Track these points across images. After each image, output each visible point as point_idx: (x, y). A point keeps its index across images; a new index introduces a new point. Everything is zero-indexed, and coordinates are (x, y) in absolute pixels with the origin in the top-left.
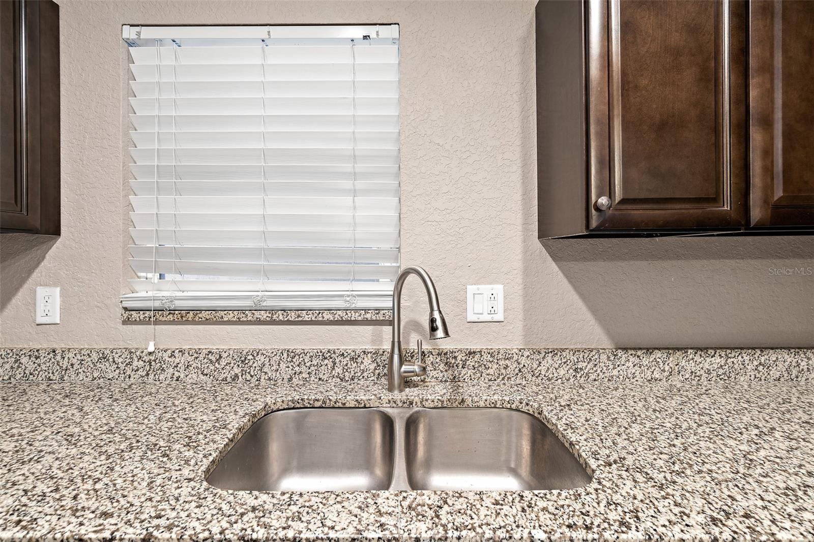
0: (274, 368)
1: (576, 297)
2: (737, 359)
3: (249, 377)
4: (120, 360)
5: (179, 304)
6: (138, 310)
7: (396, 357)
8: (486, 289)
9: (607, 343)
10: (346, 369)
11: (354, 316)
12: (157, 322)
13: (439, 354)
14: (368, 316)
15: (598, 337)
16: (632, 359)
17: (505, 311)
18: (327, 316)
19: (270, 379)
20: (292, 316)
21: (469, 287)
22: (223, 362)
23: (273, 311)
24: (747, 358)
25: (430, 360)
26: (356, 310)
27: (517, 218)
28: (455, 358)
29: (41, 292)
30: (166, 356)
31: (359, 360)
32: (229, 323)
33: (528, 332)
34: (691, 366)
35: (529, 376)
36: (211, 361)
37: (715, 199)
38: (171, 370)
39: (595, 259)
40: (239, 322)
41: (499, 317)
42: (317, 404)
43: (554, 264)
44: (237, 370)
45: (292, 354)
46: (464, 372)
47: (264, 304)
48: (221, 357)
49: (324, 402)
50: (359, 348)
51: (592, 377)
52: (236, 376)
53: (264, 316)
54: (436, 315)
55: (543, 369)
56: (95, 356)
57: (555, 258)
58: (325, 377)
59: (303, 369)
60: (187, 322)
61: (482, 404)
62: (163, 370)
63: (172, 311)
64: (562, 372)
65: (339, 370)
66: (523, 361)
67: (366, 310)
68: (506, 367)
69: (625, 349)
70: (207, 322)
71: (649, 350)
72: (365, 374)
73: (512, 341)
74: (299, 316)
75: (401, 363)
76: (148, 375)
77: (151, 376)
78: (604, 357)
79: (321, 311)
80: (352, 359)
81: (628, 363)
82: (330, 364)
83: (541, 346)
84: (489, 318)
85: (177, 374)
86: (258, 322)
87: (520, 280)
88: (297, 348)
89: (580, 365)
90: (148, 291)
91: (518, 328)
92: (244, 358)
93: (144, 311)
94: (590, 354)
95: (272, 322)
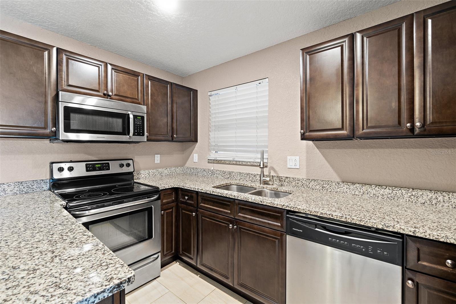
0: (236, 176)
1: (326, 162)
2: (398, 192)
4: (207, 171)
5: (218, 159)
6: (210, 160)
7: (262, 175)
8: (293, 158)
9: (337, 180)
10: (253, 178)
11: (255, 164)
12: (214, 163)
13: (277, 177)
15: (332, 175)
16: (345, 186)
17: (300, 165)
18: (249, 164)
19: (235, 179)
20: (241, 163)
21: (288, 157)
22: (226, 174)
23: (237, 162)
24: (404, 192)
25: (275, 178)
26: (256, 162)
28: (282, 178)
29: (195, 155)
30: (215, 171)
31: (256, 176)
32: (227, 164)
33: (308, 173)
34: (373, 192)
35: (306, 187)
36: (223, 173)
38: (216, 175)
39: (334, 148)
40: (229, 164)
41: (298, 167)
43: (317, 150)
44: (229, 176)
45: (240, 173)
46: (284, 183)
47: (235, 159)
48: (225, 172)
49: (244, 185)
50: (256, 173)
51: (329, 190)
53: (234, 163)
55: (311, 185)
56: (203, 170)
57: (318, 148)
58: (247, 180)
59: (243, 177)
60: (219, 163)
61: (283, 191)
62: (214, 174)
63: (216, 160)
64: (317, 187)
65: (251, 179)
66: (304, 182)
67: (258, 162)
68: (298, 183)
69: (343, 182)
70: (223, 163)
71: (353, 183)
72: (257, 181)
73: (302, 175)
74: (242, 163)
75: (263, 176)
76: (211, 175)
78: (334, 184)
79: (247, 162)
80: (254, 176)
81: (344, 187)
82: (249, 177)
83: (311, 178)
84: (294, 167)
85: (217, 176)
86: (233, 164)
87: (305, 155)
88: (242, 172)
89: (324, 186)
90: (213, 156)
91: (304, 170)
92: (230, 173)
93: (212, 160)
94: (328, 182)
95: (236, 164)
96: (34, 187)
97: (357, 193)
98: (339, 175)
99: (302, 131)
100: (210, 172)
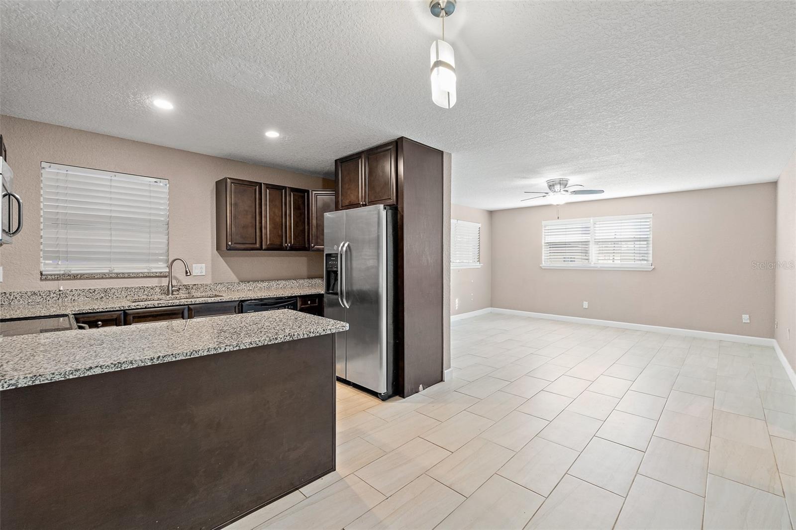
0: (119, 293)
1: (228, 268)
2: (272, 283)
3: (108, 297)
4: (44, 294)
5: (72, 272)
6: (49, 275)
7: (170, 285)
8: (199, 266)
9: (237, 281)
10: (149, 292)
11: (152, 275)
12: (62, 279)
13: (183, 286)
14: (157, 275)
15: (234, 278)
16: (243, 284)
17: (206, 272)
18: (141, 275)
19: (117, 297)
20: (126, 276)
21: (193, 265)
22: (96, 293)
23: (117, 274)
24: (274, 282)
26: (152, 273)
27: (210, 244)
28: (189, 286)
30: (68, 292)
32: (98, 279)
33: (214, 278)
35: (213, 291)
36: (91, 293)
37: (256, 243)
38: (70, 297)
39: (234, 257)
41: (204, 274)
42: (144, 300)
43: (221, 259)
44: (102, 295)
45: (127, 289)
46: (192, 291)
47: (114, 272)
48: (95, 291)
50: (154, 286)
51: (233, 290)
52: (102, 297)
53: (114, 275)
54: (187, 270)
55: (218, 288)
56: (29, 294)
57: (222, 256)
59: (132, 293)
60: (78, 279)
61: (199, 296)
62: (67, 297)
63: (69, 275)
64: (224, 289)
65: (146, 293)
66: (212, 286)
67: (156, 273)
68: (206, 288)
69: (242, 282)
70: (87, 278)
71: (249, 282)
73: (208, 281)
74: (129, 275)
75: (172, 287)
76: (58, 299)
77: (60, 300)
78: (236, 284)
79: (138, 273)
80: (151, 289)
81: (243, 286)
82: (143, 291)
83: (218, 282)
84: (201, 274)
85: (74, 298)
86: (111, 278)
87: (211, 262)
88: (129, 287)
89: (229, 287)
90: (49, 267)
91: (210, 277)
92: (106, 291)
93: (55, 275)
94: (232, 284)
97: (251, 288)
98: (237, 277)
99: (230, 243)
100: (52, 295)
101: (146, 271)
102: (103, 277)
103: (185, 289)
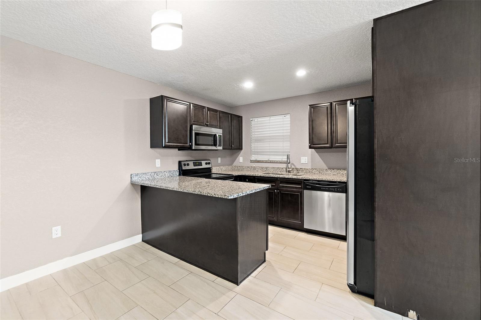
1: (321, 159)
4: (250, 167)
6: (252, 160)
8: (304, 158)
9: (326, 168)
11: (283, 162)
12: (255, 162)
13: (296, 168)
14: (285, 162)
15: (324, 166)
18: (279, 162)
20: (273, 162)
21: (301, 157)
23: (271, 161)
25: (294, 169)
28: (298, 169)
29: (240, 158)
30: (256, 167)
32: (265, 163)
33: (312, 165)
34: (342, 172)
35: (311, 173)
36: (262, 168)
39: (324, 153)
40: (266, 163)
41: (307, 163)
44: (266, 170)
45: (273, 168)
46: (300, 171)
47: (269, 160)
50: (283, 167)
51: (322, 173)
55: (313, 171)
56: (247, 167)
57: (317, 152)
59: (275, 170)
60: (259, 162)
63: (257, 161)
64: (317, 172)
65: (280, 170)
66: (310, 170)
68: (307, 171)
69: (329, 169)
70: (261, 162)
71: (333, 169)
72: (284, 171)
73: (309, 167)
75: (288, 168)
77: (254, 170)
78: (325, 170)
79: (278, 161)
80: (282, 169)
81: (329, 172)
83: (313, 168)
84: (305, 163)
85: (257, 170)
86: (269, 163)
87: (310, 156)
88: (274, 167)
89: (320, 171)
90: (254, 158)
91: (310, 164)
92: (266, 168)
93: (253, 160)
94: (322, 169)
95: (270, 163)
96: (174, 174)
97: (335, 174)
98: (327, 166)
99: (310, 144)
100: (252, 168)
101: (281, 160)
102: (266, 162)
103: (296, 170)
